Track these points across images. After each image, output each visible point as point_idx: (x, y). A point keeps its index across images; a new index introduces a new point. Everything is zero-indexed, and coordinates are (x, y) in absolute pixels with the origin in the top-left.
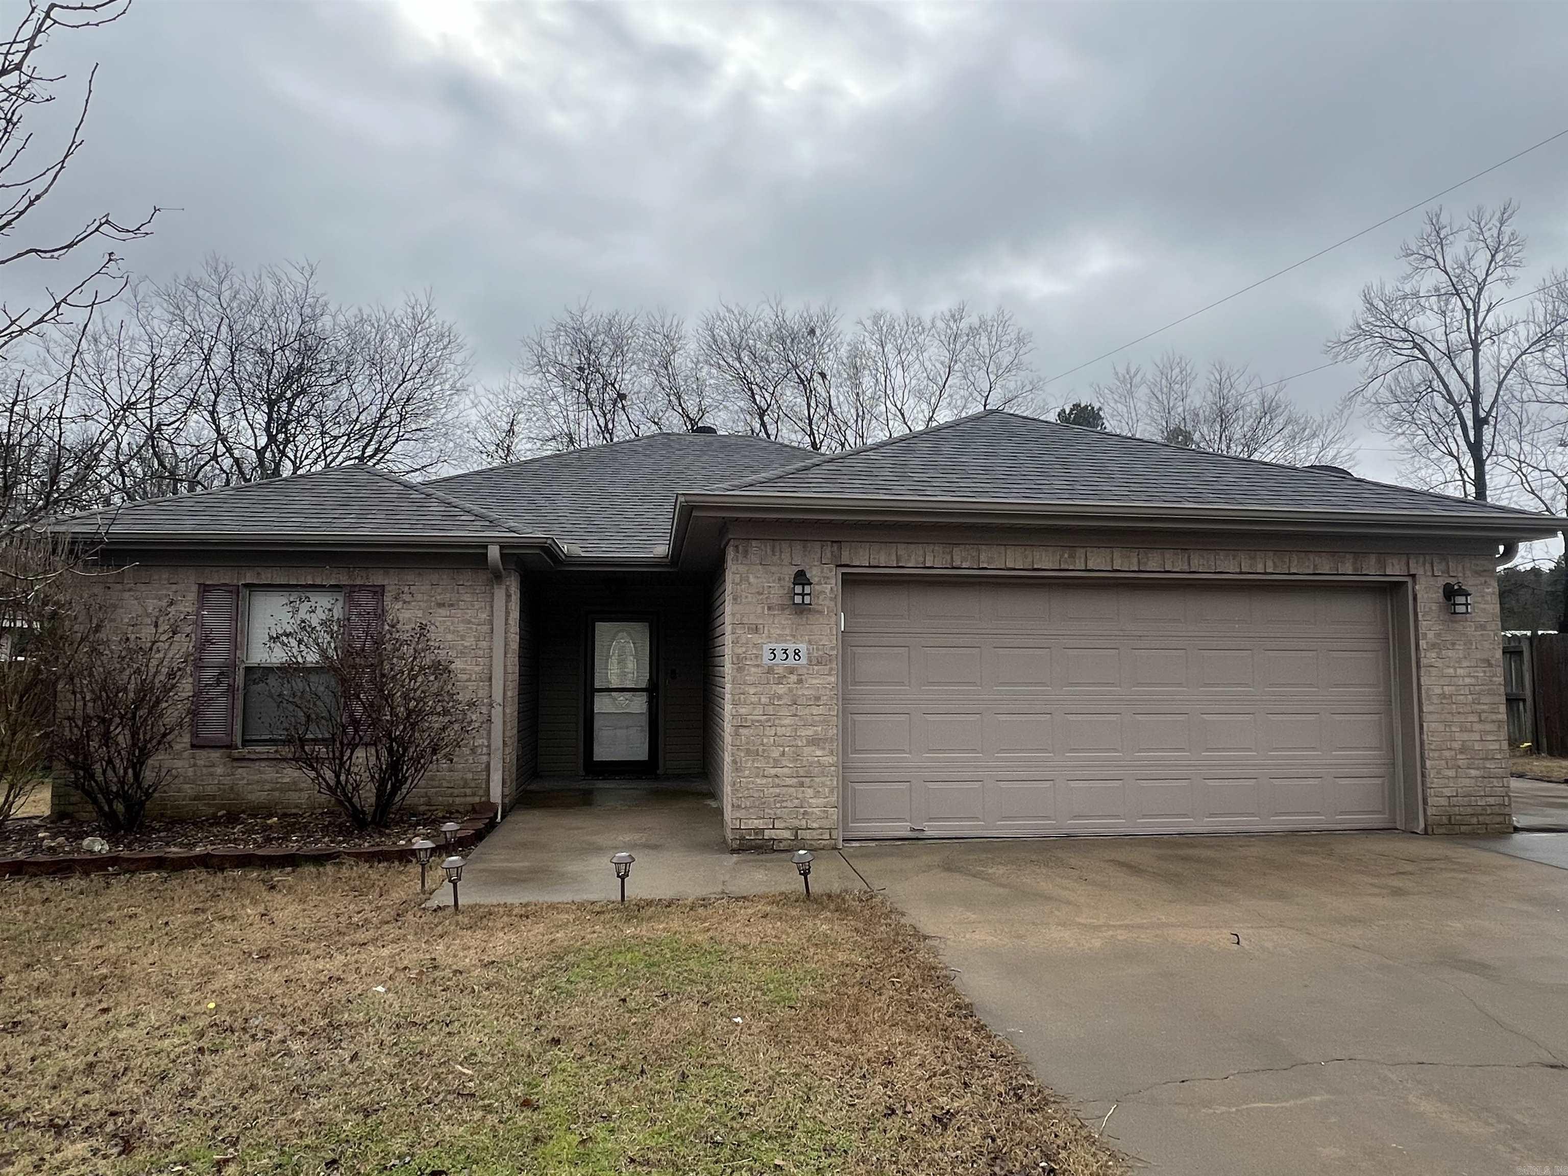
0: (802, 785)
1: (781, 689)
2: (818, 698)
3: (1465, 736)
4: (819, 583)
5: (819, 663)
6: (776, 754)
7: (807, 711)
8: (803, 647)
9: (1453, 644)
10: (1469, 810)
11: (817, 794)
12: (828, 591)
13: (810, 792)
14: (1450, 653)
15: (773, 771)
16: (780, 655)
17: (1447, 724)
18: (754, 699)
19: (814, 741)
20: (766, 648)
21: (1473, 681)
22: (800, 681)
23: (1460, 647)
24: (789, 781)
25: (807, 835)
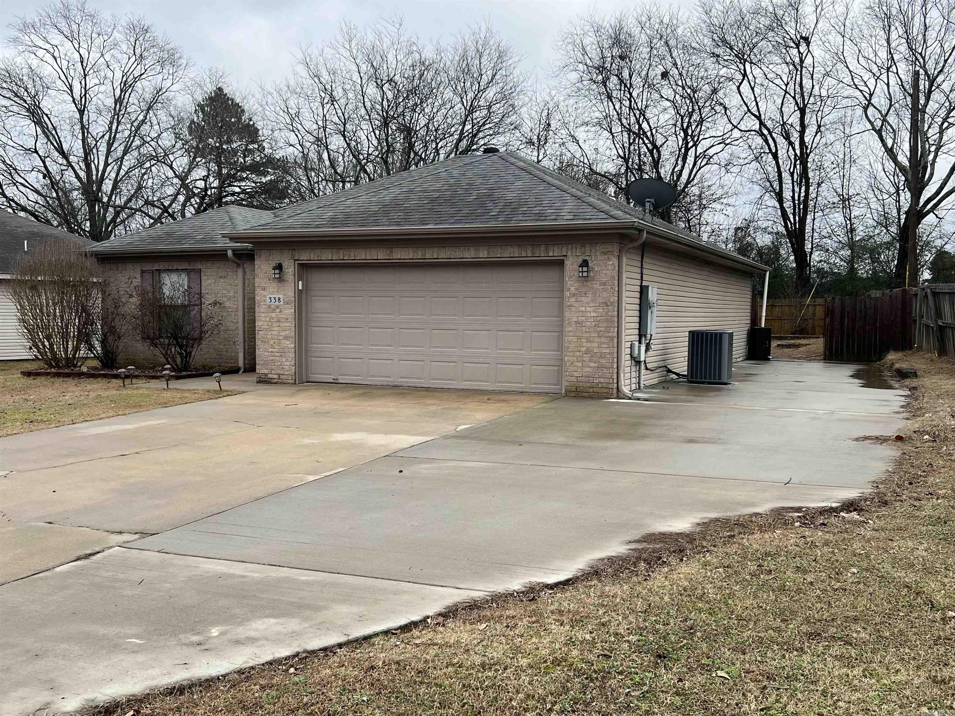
0: (281, 356)
1: (274, 315)
2: (287, 319)
3: (589, 345)
4: (287, 268)
5: (287, 304)
6: (272, 343)
7: (283, 324)
8: (281, 296)
9: (586, 294)
10: (588, 385)
11: (286, 361)
12: (291, 271)
13: (284, 359)
14: (583, 299)
15: (271, 350)
16: (273, 300)
17: (580, 338)
18: (264, 319)
19: (286, 338)
20: (268, 297)
21: (596, 315)
22: (280, 312)
23: (590, 296)
24: (277, 354)
25: (283, 377)
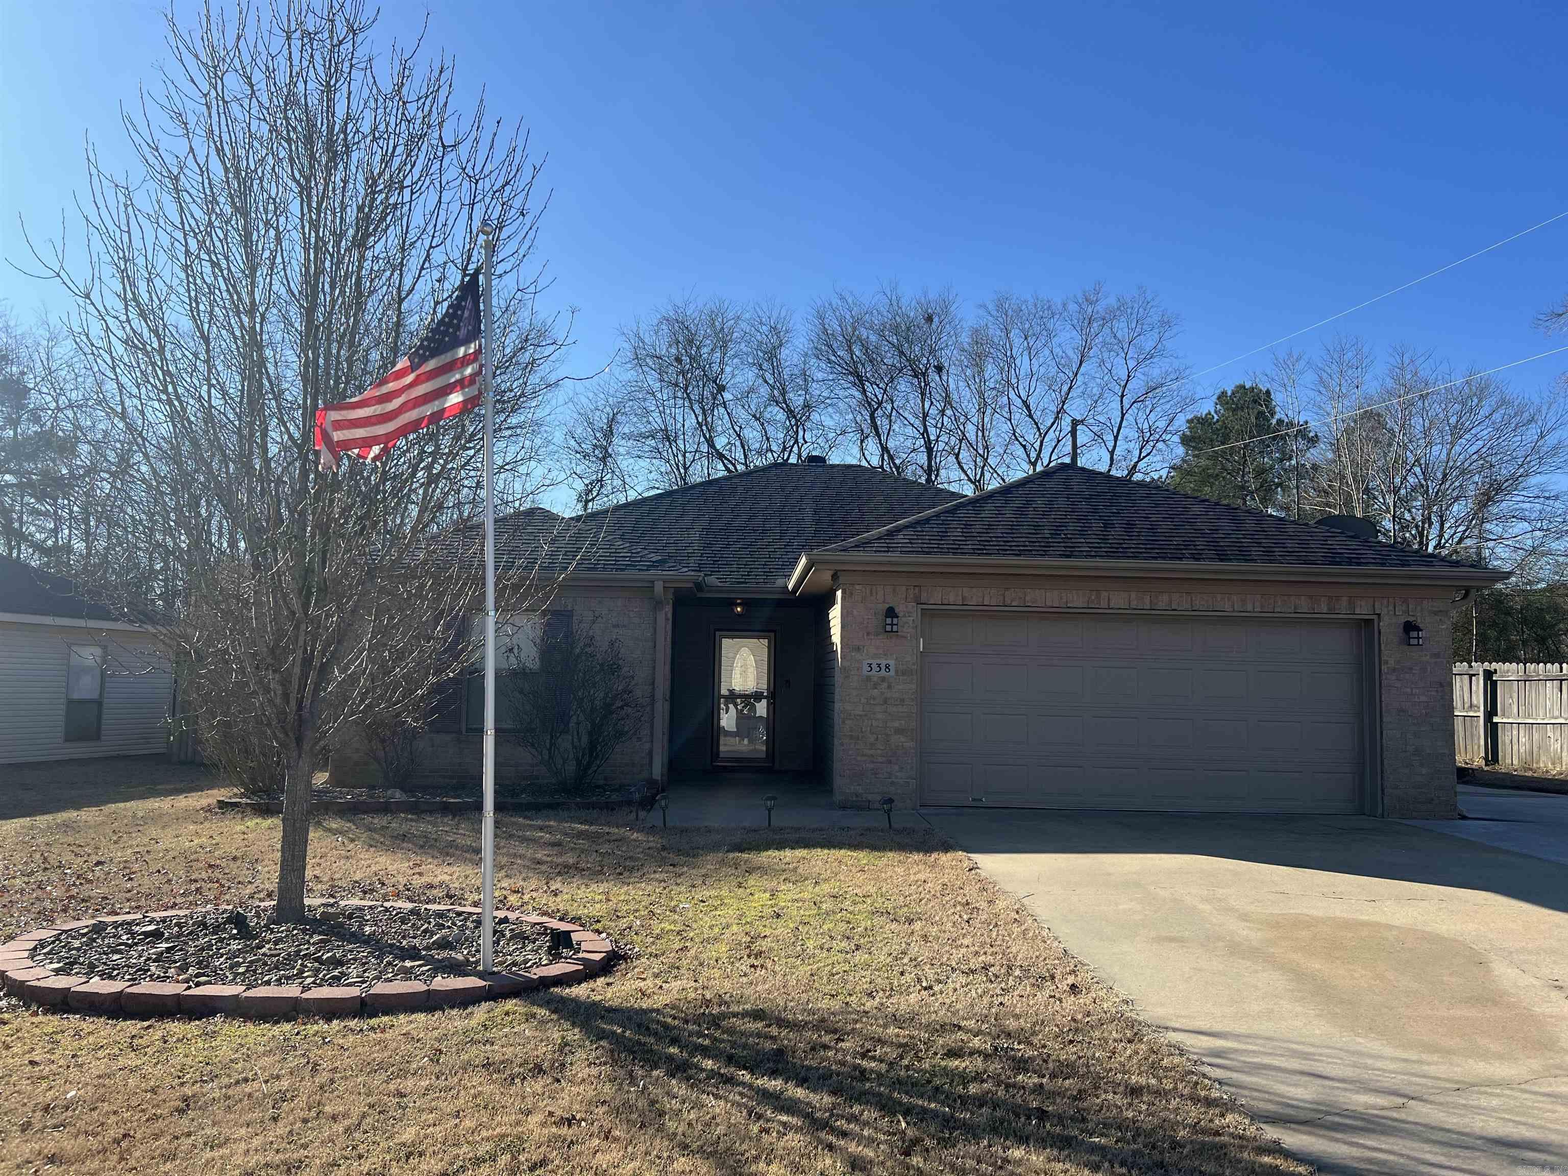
0: (890, 762)
1: (875, 692)
2: (903, 700)
4: (904, 616)
5: (903, 674)
7: (894, 709)
8: (892, 663)
9: (1411, 669)
10: (1420, 800)
11: (901, 769)
12: (911, 622)
13: (897, 767)
14: (1407, 676)
15: (871, 752)
16: (875, 668)
19: (898, 731)
20: (865, 662)
22: (889, 687)
24: (881, 760)
25: (894, 798)
